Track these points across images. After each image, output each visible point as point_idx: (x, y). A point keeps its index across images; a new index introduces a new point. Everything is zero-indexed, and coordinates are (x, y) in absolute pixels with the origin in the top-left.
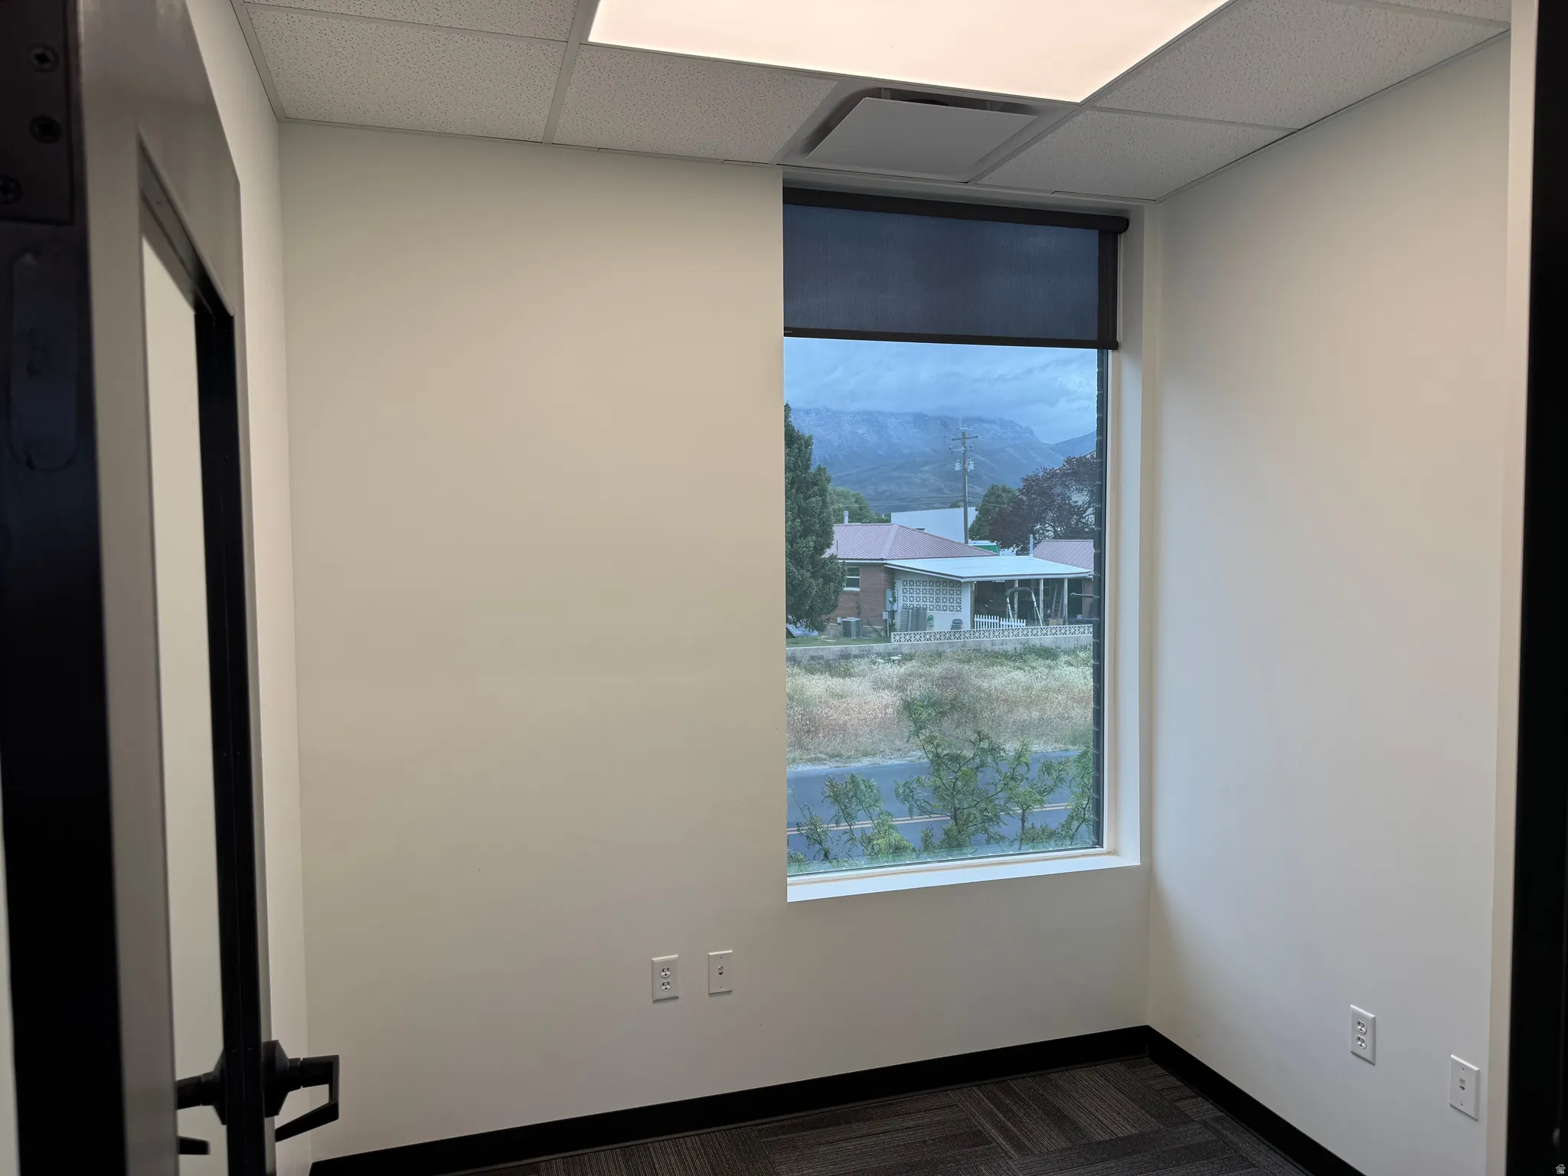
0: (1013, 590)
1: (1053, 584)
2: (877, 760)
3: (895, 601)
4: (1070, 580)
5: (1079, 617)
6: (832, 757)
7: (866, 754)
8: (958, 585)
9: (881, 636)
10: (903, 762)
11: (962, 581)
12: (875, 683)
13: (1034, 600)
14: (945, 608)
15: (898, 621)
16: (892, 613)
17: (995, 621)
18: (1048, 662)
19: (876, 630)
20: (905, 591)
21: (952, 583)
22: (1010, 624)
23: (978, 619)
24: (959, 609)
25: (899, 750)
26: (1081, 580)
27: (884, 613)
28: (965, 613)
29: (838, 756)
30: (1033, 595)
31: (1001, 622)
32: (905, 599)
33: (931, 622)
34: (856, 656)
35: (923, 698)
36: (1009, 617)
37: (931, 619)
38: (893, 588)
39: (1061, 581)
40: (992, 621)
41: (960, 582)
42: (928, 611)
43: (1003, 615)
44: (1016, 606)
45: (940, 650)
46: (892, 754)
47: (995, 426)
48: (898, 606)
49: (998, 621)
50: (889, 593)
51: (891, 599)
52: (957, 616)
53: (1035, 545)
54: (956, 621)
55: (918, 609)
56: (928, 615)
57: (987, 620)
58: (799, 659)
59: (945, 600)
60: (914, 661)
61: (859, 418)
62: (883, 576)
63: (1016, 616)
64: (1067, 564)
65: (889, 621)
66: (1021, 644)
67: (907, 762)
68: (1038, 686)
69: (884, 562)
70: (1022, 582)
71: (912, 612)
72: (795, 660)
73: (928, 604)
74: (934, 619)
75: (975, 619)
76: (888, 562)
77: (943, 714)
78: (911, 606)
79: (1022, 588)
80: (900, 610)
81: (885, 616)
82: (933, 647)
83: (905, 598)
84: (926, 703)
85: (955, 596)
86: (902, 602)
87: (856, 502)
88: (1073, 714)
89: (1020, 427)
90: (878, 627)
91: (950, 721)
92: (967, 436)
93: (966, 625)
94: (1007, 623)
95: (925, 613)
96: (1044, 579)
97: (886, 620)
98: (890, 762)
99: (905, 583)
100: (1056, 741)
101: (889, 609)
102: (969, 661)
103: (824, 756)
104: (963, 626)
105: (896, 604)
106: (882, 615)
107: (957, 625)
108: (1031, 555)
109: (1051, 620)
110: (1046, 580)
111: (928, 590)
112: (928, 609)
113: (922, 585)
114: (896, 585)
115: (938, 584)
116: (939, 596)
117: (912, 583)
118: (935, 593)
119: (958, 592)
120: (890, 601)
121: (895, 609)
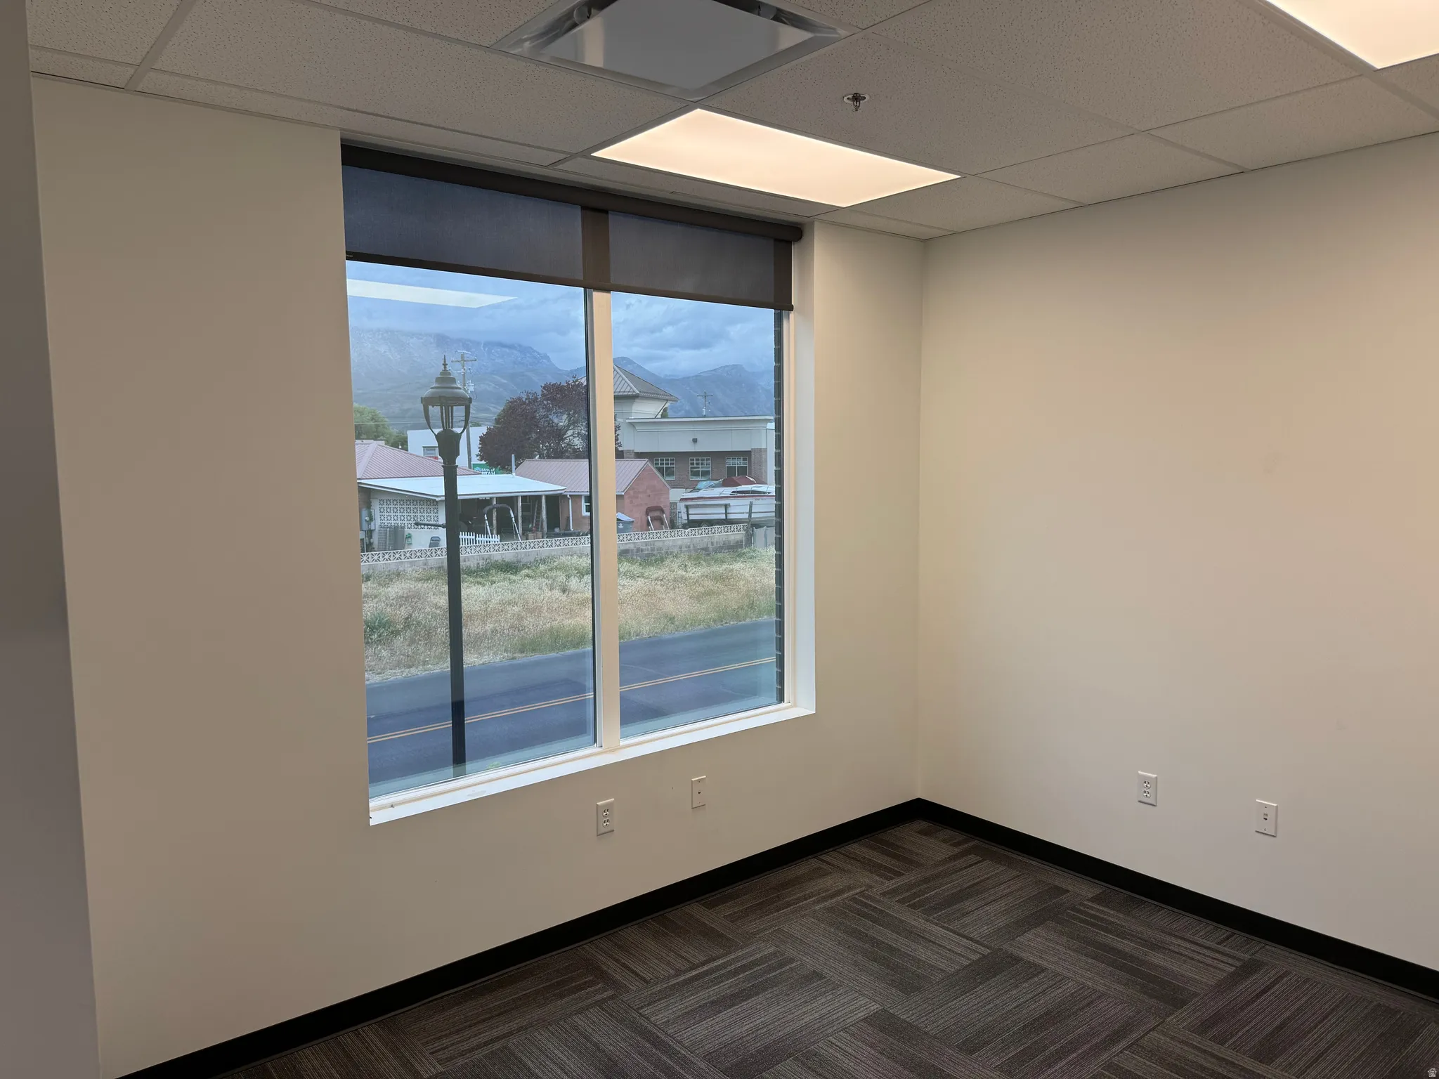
0: (491, 507)
1: (531, 501)
3: (371, 519)
4: (547, 497)
5: (557, 530)
8: (434, 503)
11: (437, 499)
13: (513, 516)
14: (423, 526)
15: (375, 539)
17: (472, 537)
18: (509, 575)
21: (428, 502)
22: (488, 539)
23: (463, 537)
26: (558, 497)
28: (441, 531)
30: (511, 511)
31: (477, 539)
33: (409, 540)
35: (374, 619)
36: (487, 533)
37: (409, 537)
38: (369, 506)
39: (539, 497)
40: (469, 537)
41: (427, 499)
42: (406, 529)
43: (481, 531)
44: (495, 522)
47: (515, 352)
49: (474, 537)
51: (367, 518)
52: (434, 534)
53: (517, 465)
54: (434, 539)
55: (396, 528)
56: (406, 534)
57: (466, 537)
59: (422, 518)
60: (369, 582)
61: (380, 337)
63: (495, 532)
64: (545, 482)
65: (366, 540)
66: (483, 559)
68: (496, 599)
70: (500, 500)
71: (390, 531)
73: (406, 522)
74: (413, 538)
76: (362, 481)
77: (395, 633)
78: (389, 525)
79: (499, 506)
82: (393, 567)
83: (383, 517)
84: (377, 624)
85: (425, 514)
87: (372, 419)
88: (526, 623)
89: (539, 354)
91: (402, 640)
92: (465, 359)
93: (444, 542)
94: (486, 539)
95: (404, 531)
96: (522, 496)
99: (382, 502)
100: (506, 651)
101: (365, 527)
102: (427, 579)
104: (441, 543)
105: (373, 523)
107: (434, 543)
108: (514, 474)
109: (530, 535)
110: (524, 498)
111: (405, 509)
112: (406, 527)
113: (399, 504)
114: (372, 504)
115: (415, 503)
116: (416, 514)
117: (388, 502)
118: (412, 512)
119: (435, 511)
120: (366, 520)
121: (373, 528)
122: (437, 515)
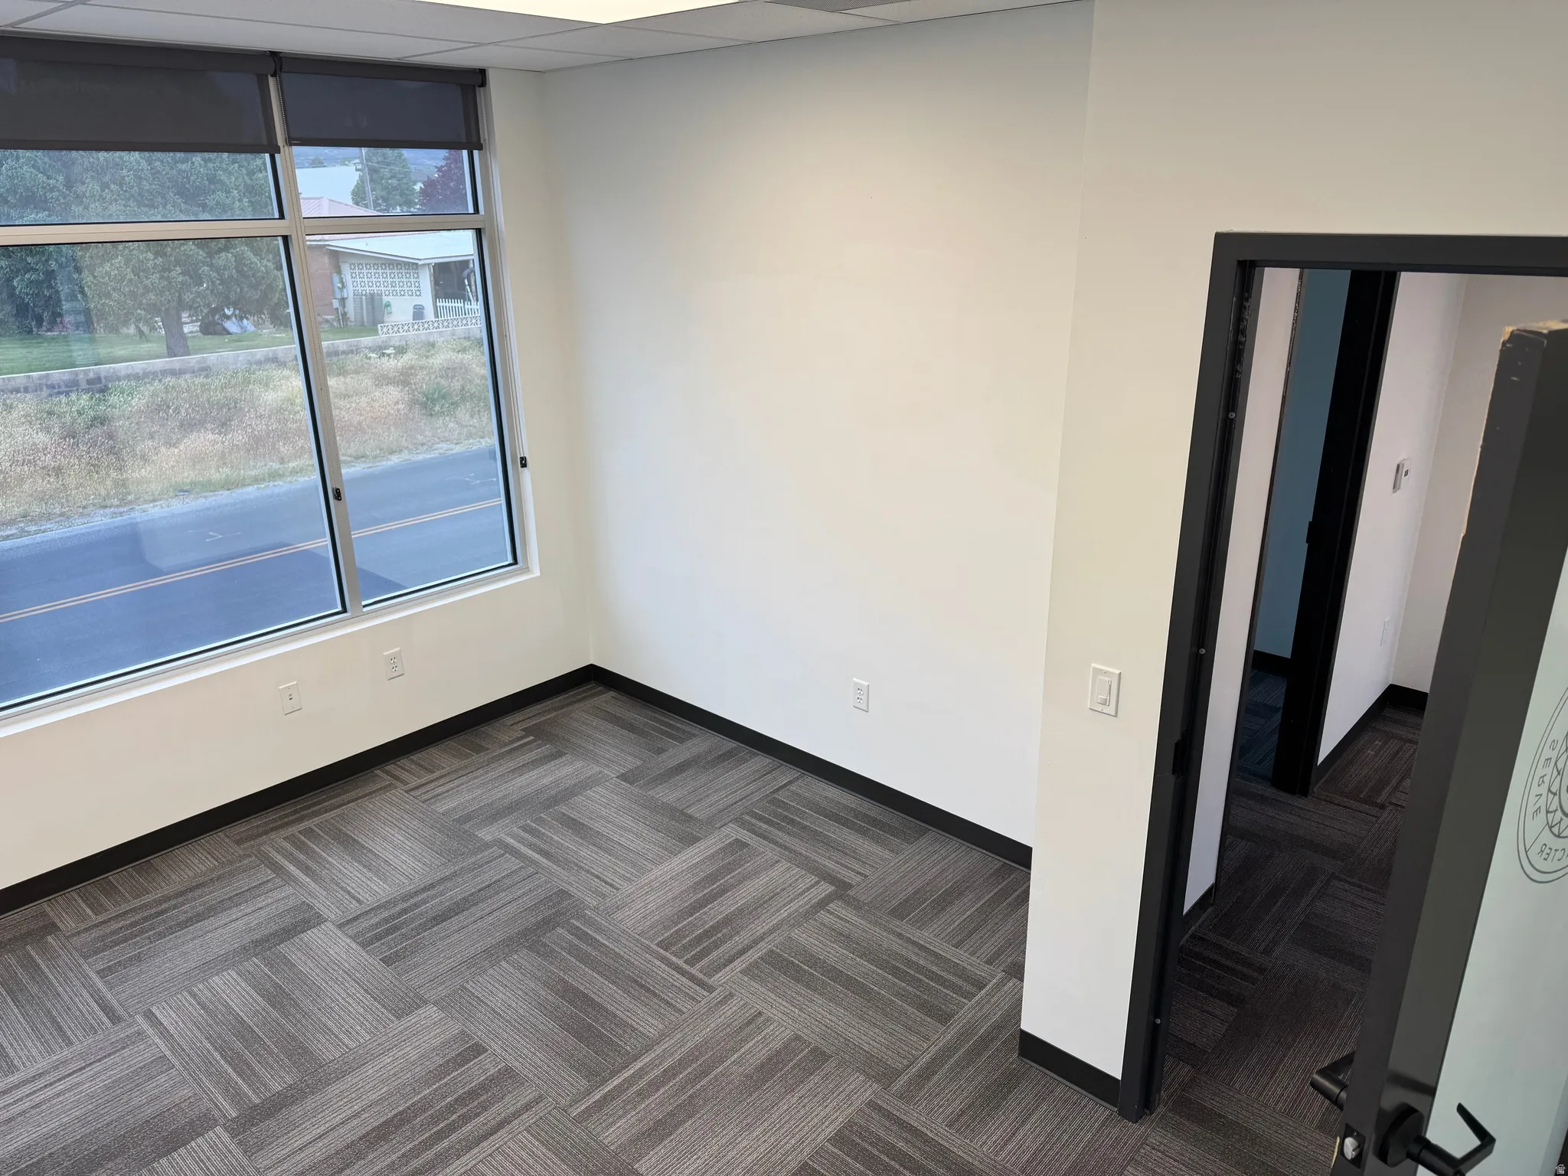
0: (469, 270)
2: (405, 455)
3: (343, 287)
6: (357, 458)
7: (392, 452)
8: (415, 267)
9: (334, 326)
10: (433, 456)
11: (420, 263)
12: (377, 379)
14: (402, 293)
15: (350, 307)
16: (343, 300)
17: (459, 305)
19: (327, 321)
20: (354, 275)
21: (411, 266)
23: (441, 304)
24: (418, 293)
25: (423, 444)
27: (334, 300)
28: (426, 298)
29: (363, 457)
31: (466, 306)
32: (355, 284)
33: (389, 308)
34: (344, 352)
36: (470, 300)
37: (388, 305)
38: (339, 272)
40: (455, 305)
41: (417, 264)
42: (384, 297)
43: (464, 298)
45: (431, 340)
46: (417, 449)
48: (349, 292)
49: (462, 304)
50: (336, 278)
51: (340, 285)
52: (418, 301)
54: (418, 307)
55: (372, 296)
56: (384, 302)
57: (447, 304)
58: (282, 360)
59: (401, 284)
62: (326, 260)
65: (340, 309)
67: (437, 455)
69: (327, 243)
71: (365, 299)
72: (277, 362)
73: (383, 289)
74: (393, 306)
75: (438, 304)
77: (455, 404)
78: (364, 292)
80: (351, 294)
81: (336, 304)
85: (405, 280)
86: (352, 288)
90: (329, 317)
93: (429, 313)
95: (381, 299)
97: (337, 309)
98: (420, 457)
99: (353, 267)
101: (339, 296)
103: (348, 459)
104: (426, 313)
105: (345, 290)
106: (332, 304)
107: (418, 313)
111: (381, 274)
112: (384, 294)
113: (372, 268)
114: (342, 269)
115: (391, 267)
116: (394, 280)
117: (361, 267)
118: (389, 277)
119: (416, 276)
120: (338, 287)
121: (345, 296)
122: (418, 280)
